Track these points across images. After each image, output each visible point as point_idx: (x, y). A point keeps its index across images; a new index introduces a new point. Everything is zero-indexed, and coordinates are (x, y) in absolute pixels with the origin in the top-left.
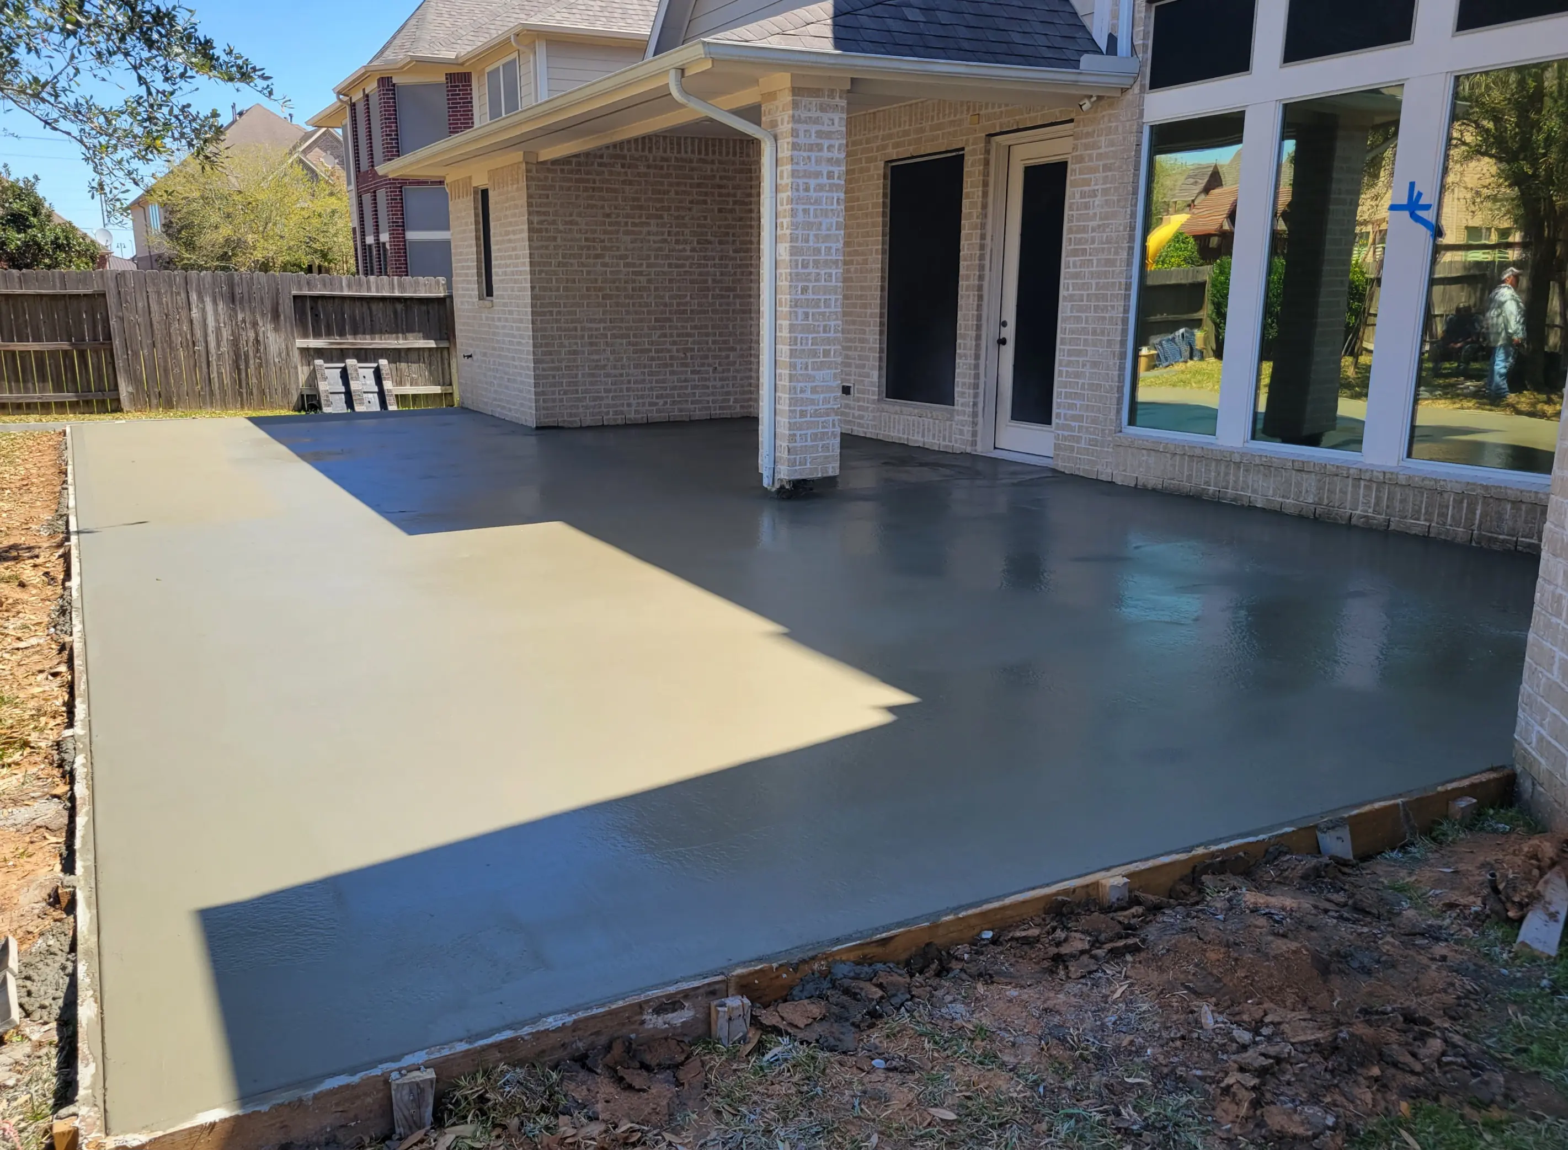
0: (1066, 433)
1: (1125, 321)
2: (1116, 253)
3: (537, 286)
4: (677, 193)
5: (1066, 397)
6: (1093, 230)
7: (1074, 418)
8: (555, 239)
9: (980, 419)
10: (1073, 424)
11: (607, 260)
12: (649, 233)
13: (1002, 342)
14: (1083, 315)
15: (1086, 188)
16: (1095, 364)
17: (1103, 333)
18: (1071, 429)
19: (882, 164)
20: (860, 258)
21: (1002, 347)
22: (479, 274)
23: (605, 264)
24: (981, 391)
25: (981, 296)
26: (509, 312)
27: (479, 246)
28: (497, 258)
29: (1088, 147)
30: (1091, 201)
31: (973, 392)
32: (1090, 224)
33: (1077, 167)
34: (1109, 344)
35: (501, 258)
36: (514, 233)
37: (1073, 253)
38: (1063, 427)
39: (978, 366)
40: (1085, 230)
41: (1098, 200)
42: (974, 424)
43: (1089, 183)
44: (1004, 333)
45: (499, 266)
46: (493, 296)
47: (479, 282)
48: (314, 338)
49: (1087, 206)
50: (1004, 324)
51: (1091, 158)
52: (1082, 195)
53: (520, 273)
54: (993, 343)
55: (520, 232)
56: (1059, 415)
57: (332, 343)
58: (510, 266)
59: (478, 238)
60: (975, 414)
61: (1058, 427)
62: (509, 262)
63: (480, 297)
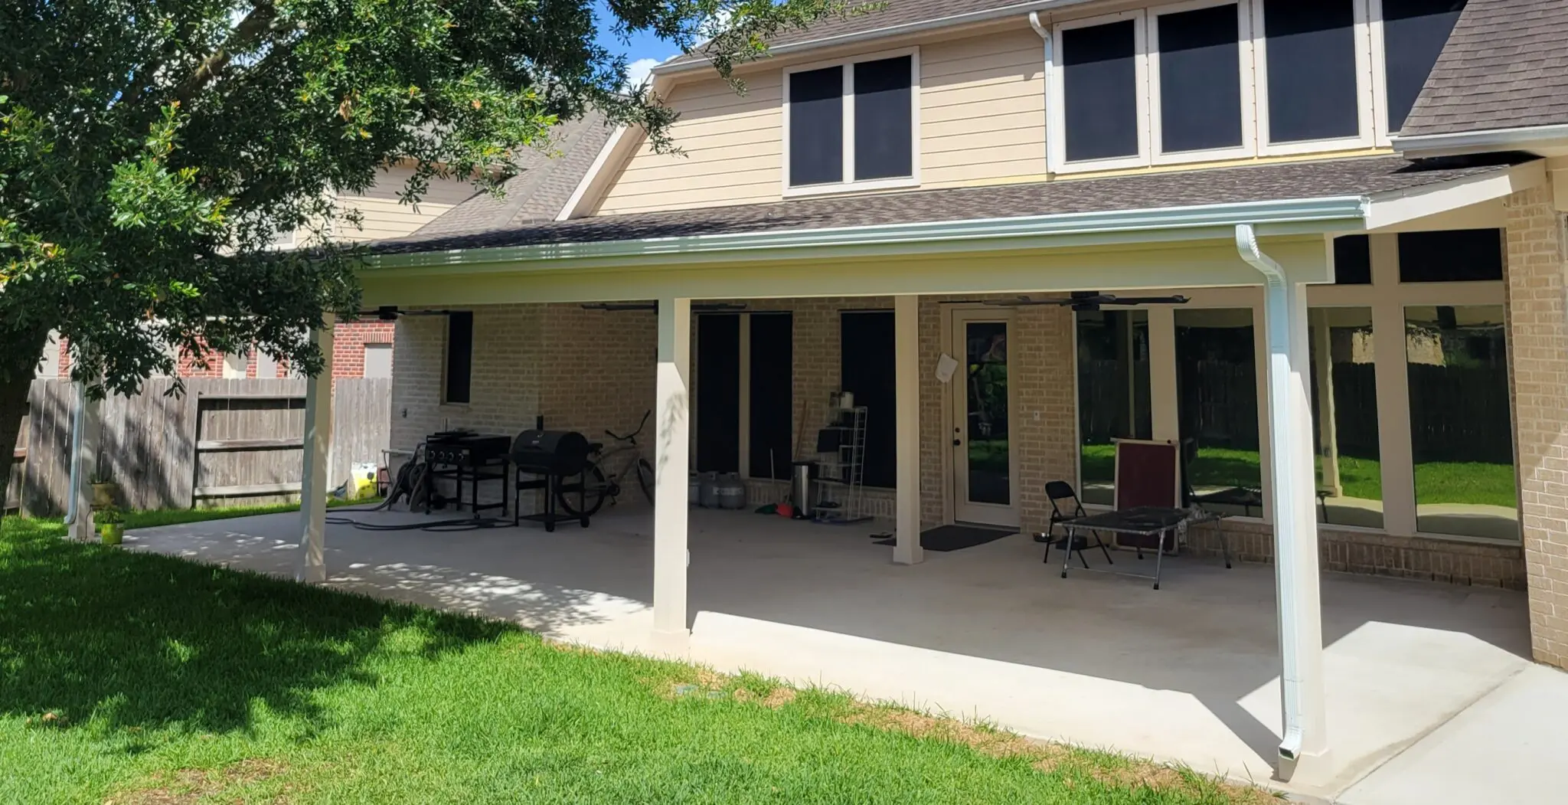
0: (1031, 509)
1: (1073, 432)
2: (1062, 388)
3: (543, 396)
4: (637, 321)
5: (1028, 483)
6: (1041, 372)
7: (1038, 498)
8: (556, 358)
9: (944, 499)
10: (1034, 502)
11: (590, 374)
12: (618, 352)
13: (957, 443)
14: (1039, 427)
15: (1032, 345)
16: (1051, 461)
17: (1057, 440)
18: (1034, 506)
19: (835, 311)
20: (814, 378)
21: (956, 447)
22: (442, 383)
23: (589, 378)
24: (944, 478)
25: (940, 411)
26: (497, 417)
27: (443, 358)
28: (480, 371)
29: (1029, 319)
30: (1037, 353)
31: (938, 479)
32: (1039, 368)
33: (1023, 330)
34: (1064, 447)
35: (488, 371)
36: (514, 352)
37: (1027, 386)
38: (1029, 505)
39: (940, 461)
40: (1035, 371)
41: (1042, 353)
42: (941, 503)
43: (1033, 341)
44: (957, 436)
45: (484, 378)
46: (467, 401)
47: (442, 389)
48: (209, 439)
49: (1034, 356)
50: (957, 430)
51: (1034, 327)
52: (1030, 349)
53: (522, 386)
54: (950, 443)
55: (525, 352)
56: (1023, 497)
57: (225, 444)
58: (504, 378)
59: (443, 352)
60: (941, 496)
61: (1024, 504)
62: (502, 375)
63: (442, 403)
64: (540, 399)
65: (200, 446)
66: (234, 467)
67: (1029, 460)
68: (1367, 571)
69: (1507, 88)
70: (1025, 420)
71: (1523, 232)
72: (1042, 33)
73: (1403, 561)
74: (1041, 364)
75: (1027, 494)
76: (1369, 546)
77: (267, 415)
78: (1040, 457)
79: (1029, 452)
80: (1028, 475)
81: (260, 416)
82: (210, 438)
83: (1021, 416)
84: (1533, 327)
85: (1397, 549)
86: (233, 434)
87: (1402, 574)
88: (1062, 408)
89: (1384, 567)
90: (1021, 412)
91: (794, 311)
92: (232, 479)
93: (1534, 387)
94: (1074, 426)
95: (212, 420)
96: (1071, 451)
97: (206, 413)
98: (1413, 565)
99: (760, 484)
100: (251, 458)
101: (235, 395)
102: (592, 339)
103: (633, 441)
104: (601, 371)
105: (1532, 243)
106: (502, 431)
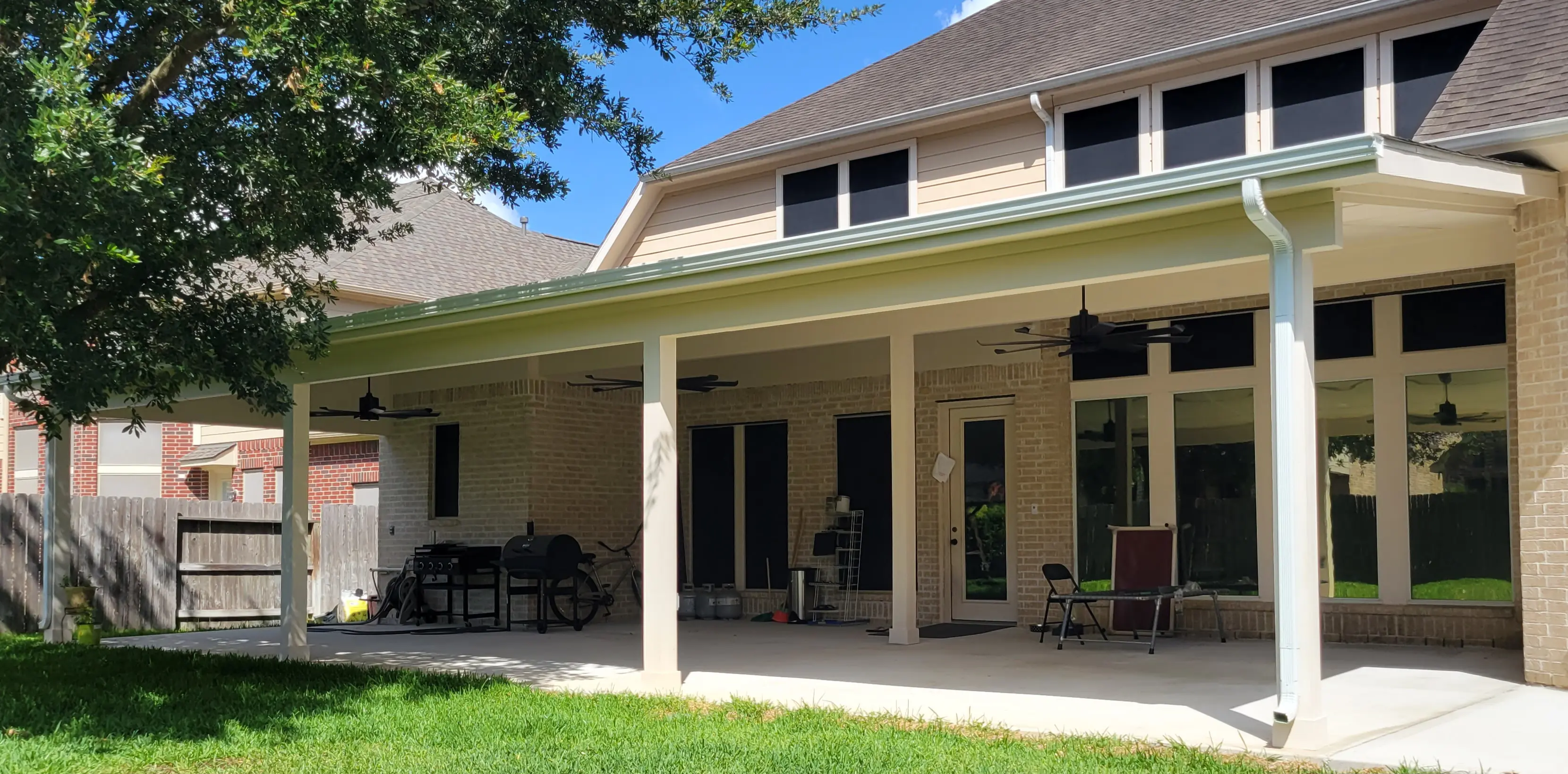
0: (1028, 602)
1: (1071, 523)
2: (1060, 480)
3: (534, 504)
5: (1026, 577)
6: (1039, 465)
7: (1034, 590)
8: (547, 467)
9: (941, 598)
10: (1034, 595)
11: (582, 485)
13: (954, 542)
14: (1037, 521)
15: (1031, 439)
16: (1049, 553)
17: (1055, 532)
18: (1033, 598)
19: (831, 417)
20: (810, 485)
21: (953, 547)
22: (430, 497)
23: (581, 489)
24: (941, 578)
25: (937, 510)
26: (487, 529)
27: (430, 473)
28: (468, 483)
29: (1029, 413)
30: (1036, 446)
31: (935, 578)
32: (1037, 461)
33: (1021, 425)
34: (1062, 538)
35: (477, 483)
36: (504, 462)
37: (1023, 480)
38: (1026, 598)
39: (937, 560)
40: (1032, 465)
41: (1041, 446)
42: (938, 602)
43: (1032, 435)
44: (954, 536)
45: (472, 490)
46: (457, 515)
47: (429, 504)
48: (191, 561)
49: (1033, 450)
50: (955, 530)
51: (1032, 419)
52: (1027, 443)
53: (512, 494)
54: (947, 543)
55: (516, 461)
56: (1020, 590)
57: (208, 566)
58: (493, 489)
59: (430, 466)
60: (938, 595)
61: (1021, 598)
62: (492, 485)
63: (430, 518)
64: (530, 507)
65: (183, 567)
66: (219, 591)
67: (1028, 553)
68: (1360, 640)
69: (1524, 93)
70: (1023, 514)
71: (1532, 255)
72: (1043, 115)
73: (1397, 628)
74: (1039, 457)
75: (1024, 587)
76: (1363, 615)
77: (252, 540)
78: (1037, 550)
79: (1027, 546)
80: (1025, 568)
81: (243, 539)
82: (193, 560)
83: (1019, 510)
84: (1538, 351)
85: (1391, 616)
86: (216, 556)
87: (1396, 641)
88: (1061, 501)
89: (1378, 635)
90: (1019, 506)
91: (789, 420)
92: (217, 602)
93: (1537, 411)
94: (1071, 517)
95: (193, 542)
96: (1068, 542)
97: (186, 535)
98: (1406, 630)
99: (756, 595)
100: (236, 582)
101: (217, 518)
102: (584, 450)
103: (627, 554)
104: (593, 483)
105: (1541, 264)
106: (493, 542)
